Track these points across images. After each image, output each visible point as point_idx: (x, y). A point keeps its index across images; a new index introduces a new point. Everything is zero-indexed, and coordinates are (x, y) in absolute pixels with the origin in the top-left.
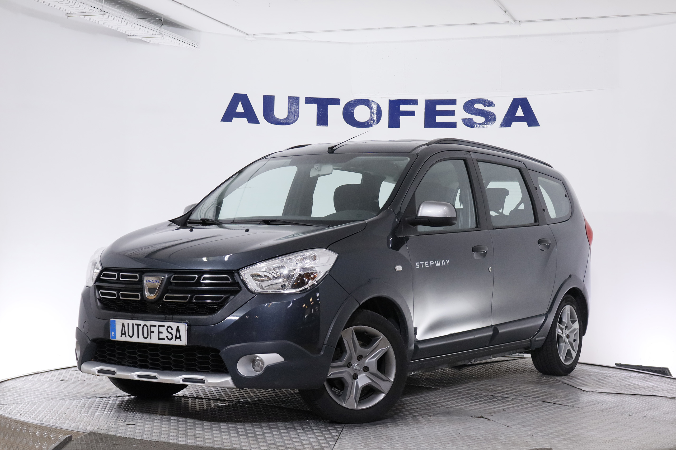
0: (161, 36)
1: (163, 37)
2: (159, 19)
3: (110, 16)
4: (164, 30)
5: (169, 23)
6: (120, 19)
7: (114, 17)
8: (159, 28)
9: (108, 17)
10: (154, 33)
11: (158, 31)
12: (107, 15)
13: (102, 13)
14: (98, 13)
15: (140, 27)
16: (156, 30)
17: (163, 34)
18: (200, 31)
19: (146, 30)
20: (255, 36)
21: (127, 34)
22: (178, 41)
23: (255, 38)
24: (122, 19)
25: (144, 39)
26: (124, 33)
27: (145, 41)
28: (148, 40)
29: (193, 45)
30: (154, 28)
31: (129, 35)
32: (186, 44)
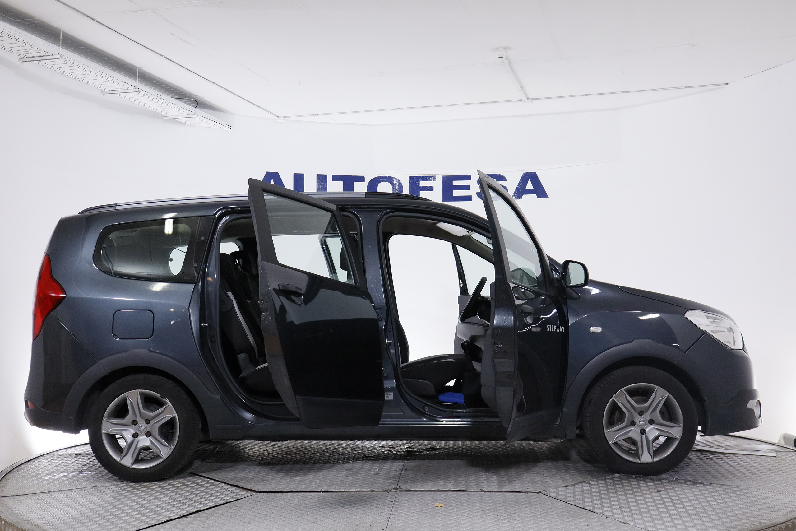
0: (195, 116)
1: (198, 117)
2: (194, 100)
4: (198, 111)
5: (203, 105)
6: (155, 97)
7: (149, 95)
8: (193, 108)
9: (143, 95)
10: (189, 113)
11: (193, 112)
13: (137, 90)
15: (176, 106)
16: (191, 110)
17: (198, 115)
18: (233, 114)
19: (182, 110)
20: (285, 119)
21: (164, 114)
22: (213, 122)
23: (285, 120)
24: (157, 98)
25: (180, 120)
26: (160, 113)
27: (182, 122)
28: (184, 121)
29: (228, 126)
30: (189, 108)
31: (166, 115)
32: (220, 126)
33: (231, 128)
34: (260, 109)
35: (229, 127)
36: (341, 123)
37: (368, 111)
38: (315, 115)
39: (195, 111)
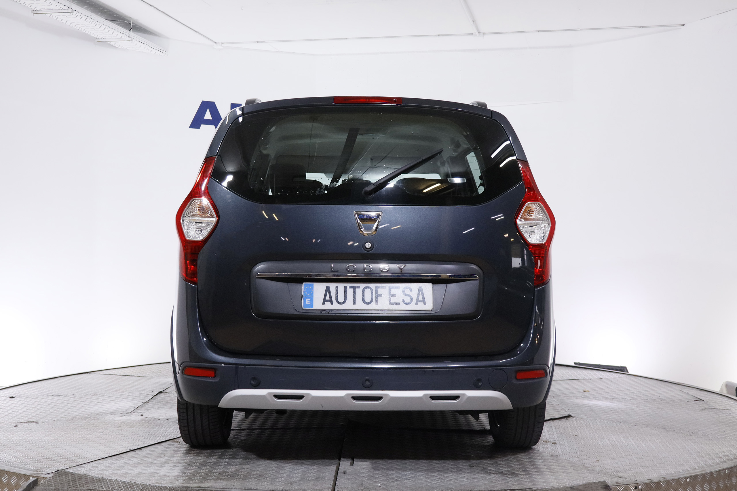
0: (130, 39)
1: (132, 40)
2: (128, 22)
3: (79, 14)
4: (132, 34)
5: (137, 28)
6: (89, 19)
7: (82, 16)
8: (127, 31)
9: (76, 16)
10: (123, 36)
11: (128, 35)
12: (75, 13)
13: (70, 10)
14: (66, 11)
15: (109, 29)
16: (125, 33)
17: (133, 38)
18: (168, 38)
19: (115, 32)
20: (223, 45)
21: (96, 36)
22: (147, 47)
23: (223, 47)
24: (90, 19)
25: (112, 43)
26: (92, 35)
27: (114, 45)
28: (116, 44)
29: (162, 51)
30: (123, 31)
31: (98, 38)
32: (154, 50)
33: (165, 53)
34: (198, 34)
35: (164, 52)
36: (281, 52)
37: (311, 40)
38: (255, 42)
39: (129, 34)
